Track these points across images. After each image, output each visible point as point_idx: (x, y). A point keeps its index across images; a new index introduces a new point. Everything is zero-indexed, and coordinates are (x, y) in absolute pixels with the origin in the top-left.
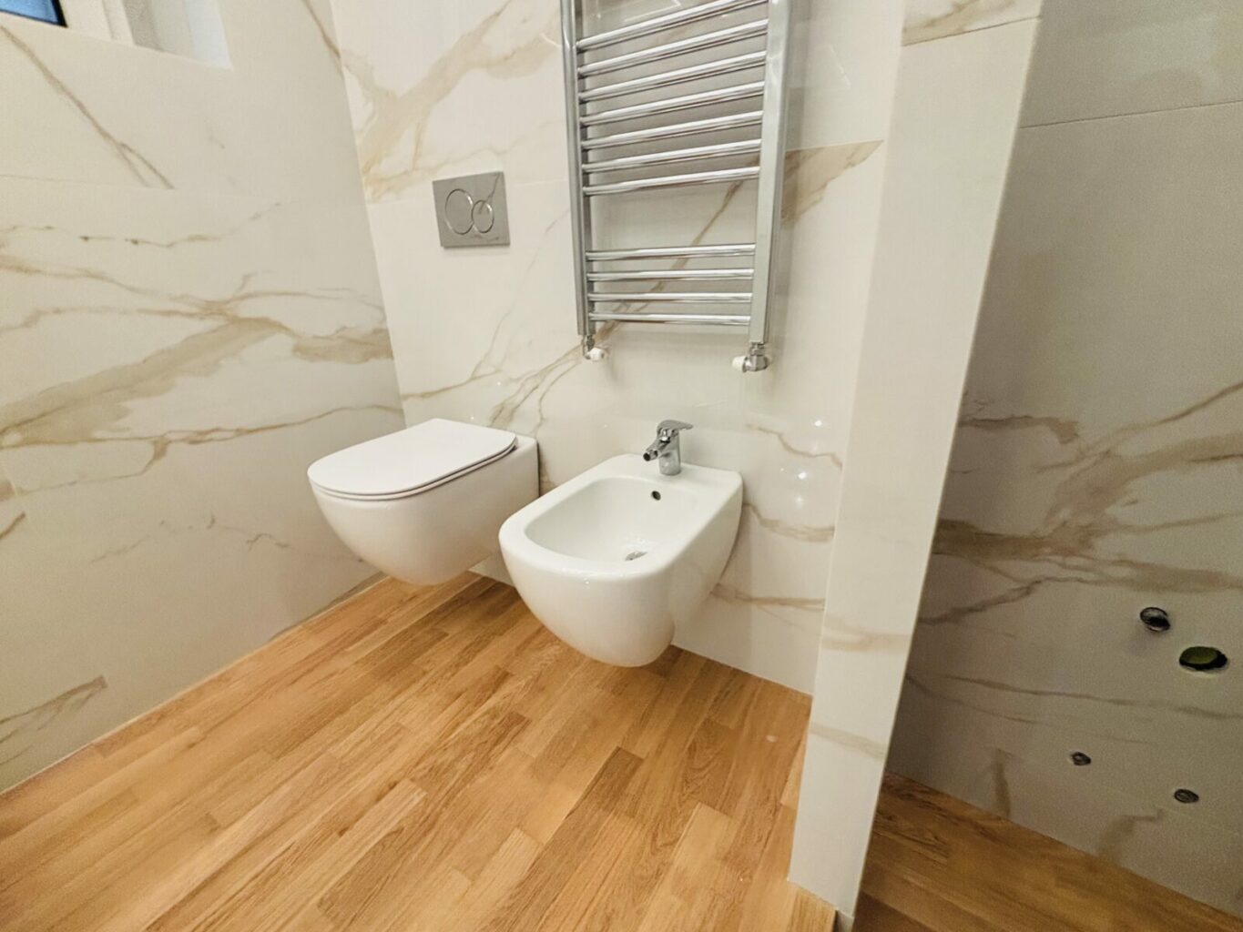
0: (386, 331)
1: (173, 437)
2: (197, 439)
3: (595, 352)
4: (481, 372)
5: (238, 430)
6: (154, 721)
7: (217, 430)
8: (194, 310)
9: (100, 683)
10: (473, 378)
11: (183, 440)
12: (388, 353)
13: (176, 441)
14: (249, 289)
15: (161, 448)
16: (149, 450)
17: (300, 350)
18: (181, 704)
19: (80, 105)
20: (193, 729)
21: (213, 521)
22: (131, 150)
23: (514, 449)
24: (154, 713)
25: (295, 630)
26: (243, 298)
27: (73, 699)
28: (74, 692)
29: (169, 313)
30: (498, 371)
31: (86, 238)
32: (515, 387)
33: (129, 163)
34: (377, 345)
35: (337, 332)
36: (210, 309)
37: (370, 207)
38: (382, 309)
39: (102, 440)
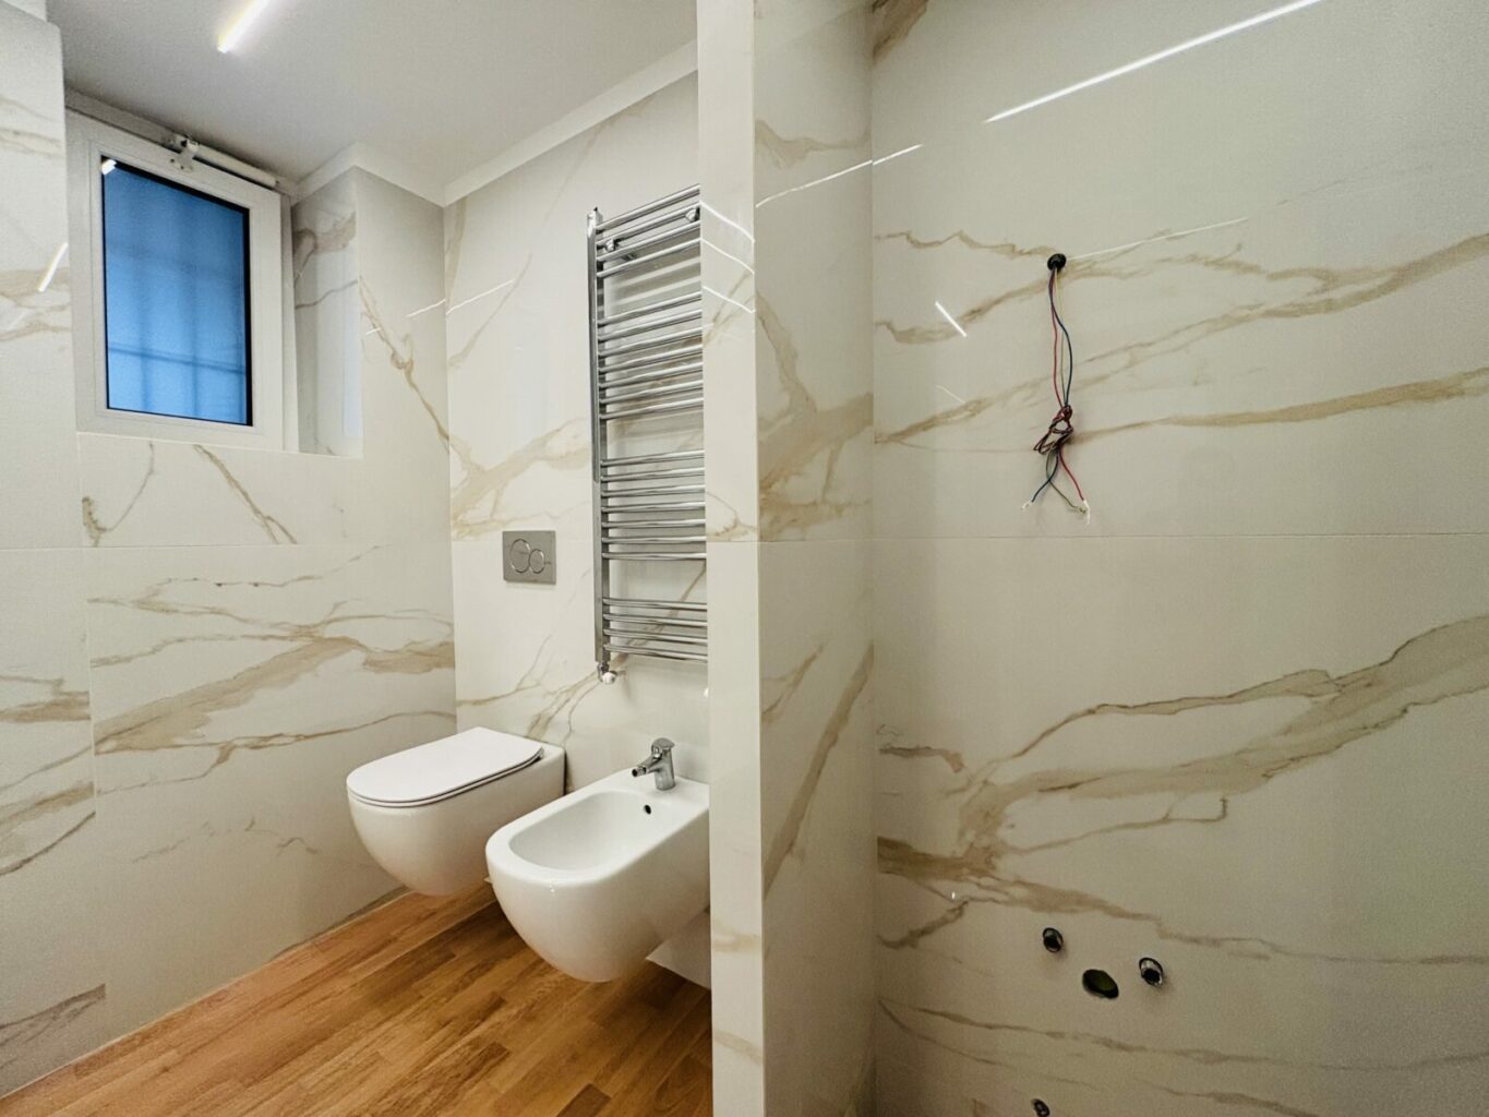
0: (453, 644)
1: (237, 742)
2: (259, 744)
3: (608, 676)
4: (524, 685)
5: (297, 736)
6: (136, 1043)
7: (279, 736)
8: (287, 633)
9: (100, 993)
10: (517, 690)
11: (246, 746)
12: (451, 663)
13: (241, 746)
14: (337, 614)
15: (226, 752)
16: (215, 754)
17: (373, 664)
18: (168, 1024)
19: (245, 494)
20: (173, 1052)
21: (253, 823)
22: (273, 520)
23: (538, 759)
24: (139, 1034)
25: (303, 947)
26: (330, 622)
27: (71, 1008)
28: (68, 1003)
29: (265, 638)
30: (538, 684)
31: (219, 585)
32: (550, 699)
33: (270, 530)
34: (442, 656)
35: (406, 646)
36: (303, 631)
37: (453, 544)
38: (451, 625)
39: (179, 746)
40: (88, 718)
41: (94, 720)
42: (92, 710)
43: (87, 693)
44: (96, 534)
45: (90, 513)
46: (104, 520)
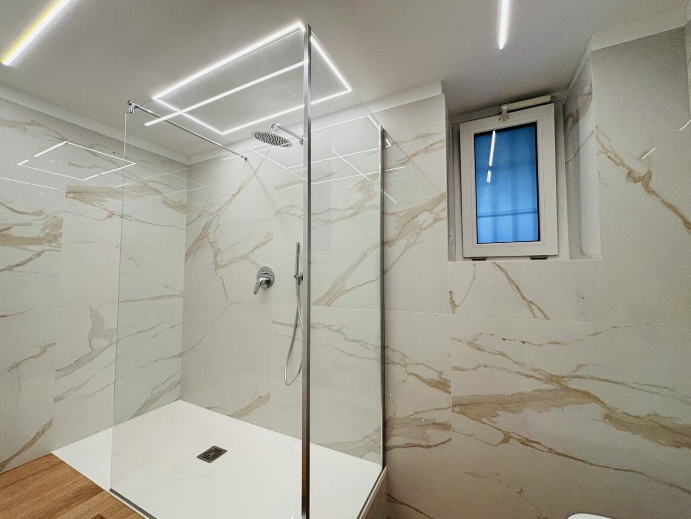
1: (514, 436)
2: (526, 442)
5: (550, 449)
7: (537, 442)
8: (542, 377)
11: (518, 440)
13: (515, 439)
14: (579, 373)
15: (507, 439)
16: (501, 437)
17: (610, 417)
19: (518, 288)
21: (522, 491)
22: (533, 304)
26: (574, 377)
33: (532, 311)
35: (649, 415)
36: (554, 379)
39: (484, 423)
40: (450, 393)
41: (452, 395)
42: (451, 389)
43: (450, 382)
44: (454, 308)
45: (452, 298)
46: (457, 301)
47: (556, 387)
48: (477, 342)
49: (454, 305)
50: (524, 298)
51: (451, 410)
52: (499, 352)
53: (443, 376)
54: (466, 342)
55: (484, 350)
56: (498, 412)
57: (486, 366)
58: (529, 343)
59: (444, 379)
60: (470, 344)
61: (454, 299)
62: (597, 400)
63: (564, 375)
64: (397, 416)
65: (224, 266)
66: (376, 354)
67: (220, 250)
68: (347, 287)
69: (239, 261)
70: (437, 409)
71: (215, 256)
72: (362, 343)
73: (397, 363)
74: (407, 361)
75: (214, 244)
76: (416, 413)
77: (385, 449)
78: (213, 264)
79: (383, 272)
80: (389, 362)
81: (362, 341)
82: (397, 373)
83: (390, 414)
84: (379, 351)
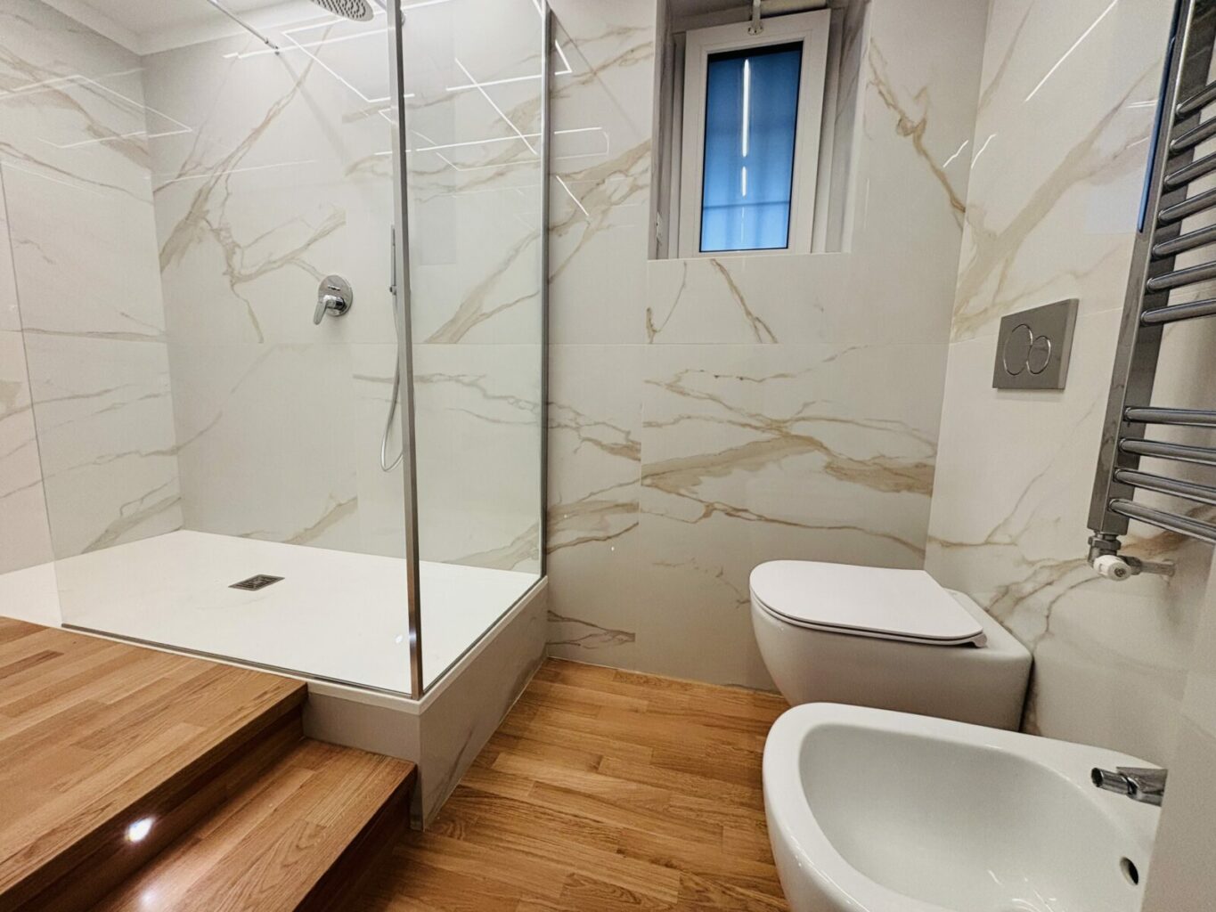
0: (933, 468)
1: (716, 506)
2: (732, 512)
4: (997, 538)
5: (759, 516)
6: (642, 681)
7: (745, 511)
8: (758, 424)
9: (632, 636)
10: (987, 543)
11: (722, 510)
12: (930, 493)
13: (719, 510)
14: (807, 413)
15: (710, 510)
16: (703, 509)
17: (837, 470)
18: (658, 683)
20: (646, 702)
21: (722, 573)
22: (760, 321)
24: (646, 677)
26: (798, 420)
27: (620, 637)
28: (622, 633)
29: (744, 425)
30: (1013, 544)
33: (757, 329)
34: (919, 479)
35: (874, 458)
36: (776, 426)
37: (951, 345)
38: (934, 446)
39: (683, 496)
40: (639, 460)
41: (643, 462)
42: (641, 455)
43: (640, 444)
44: (652, 333)
45: (650, 320)
46: (657, 324)
47: (773, 436)
48: (680, 384)
49: (652, 330)
50: (748, 313)
51: (640, 483)
52: (708, 394)
53: (631, 438)
54: (666, 384)
55: (689, 395)
56: (701, 478)
57: (689, 417)
58: (749, 379)
59: (632, 442)
60: (670, 387)
61: (652, 321)
62: (820, 446)
63: (788, 418)
64: (564, 503)
65: (249, 278)
66: (534, 416)
67: (239, 246)
68: (486, 309)
69: (281, 266)
70: (621, 485)
71: (228, 259)
72: (511, 400)
73: (566, 426)
74: (581, 421)
75: (223, 233)
76: (592, 494)
77: (546, 551)
78: (224, 274)
79: (547, 281)
80: (554, 425)
81: (512, 397)
82: (565, 441)
83: (554, 500)
84: (539, 410)
